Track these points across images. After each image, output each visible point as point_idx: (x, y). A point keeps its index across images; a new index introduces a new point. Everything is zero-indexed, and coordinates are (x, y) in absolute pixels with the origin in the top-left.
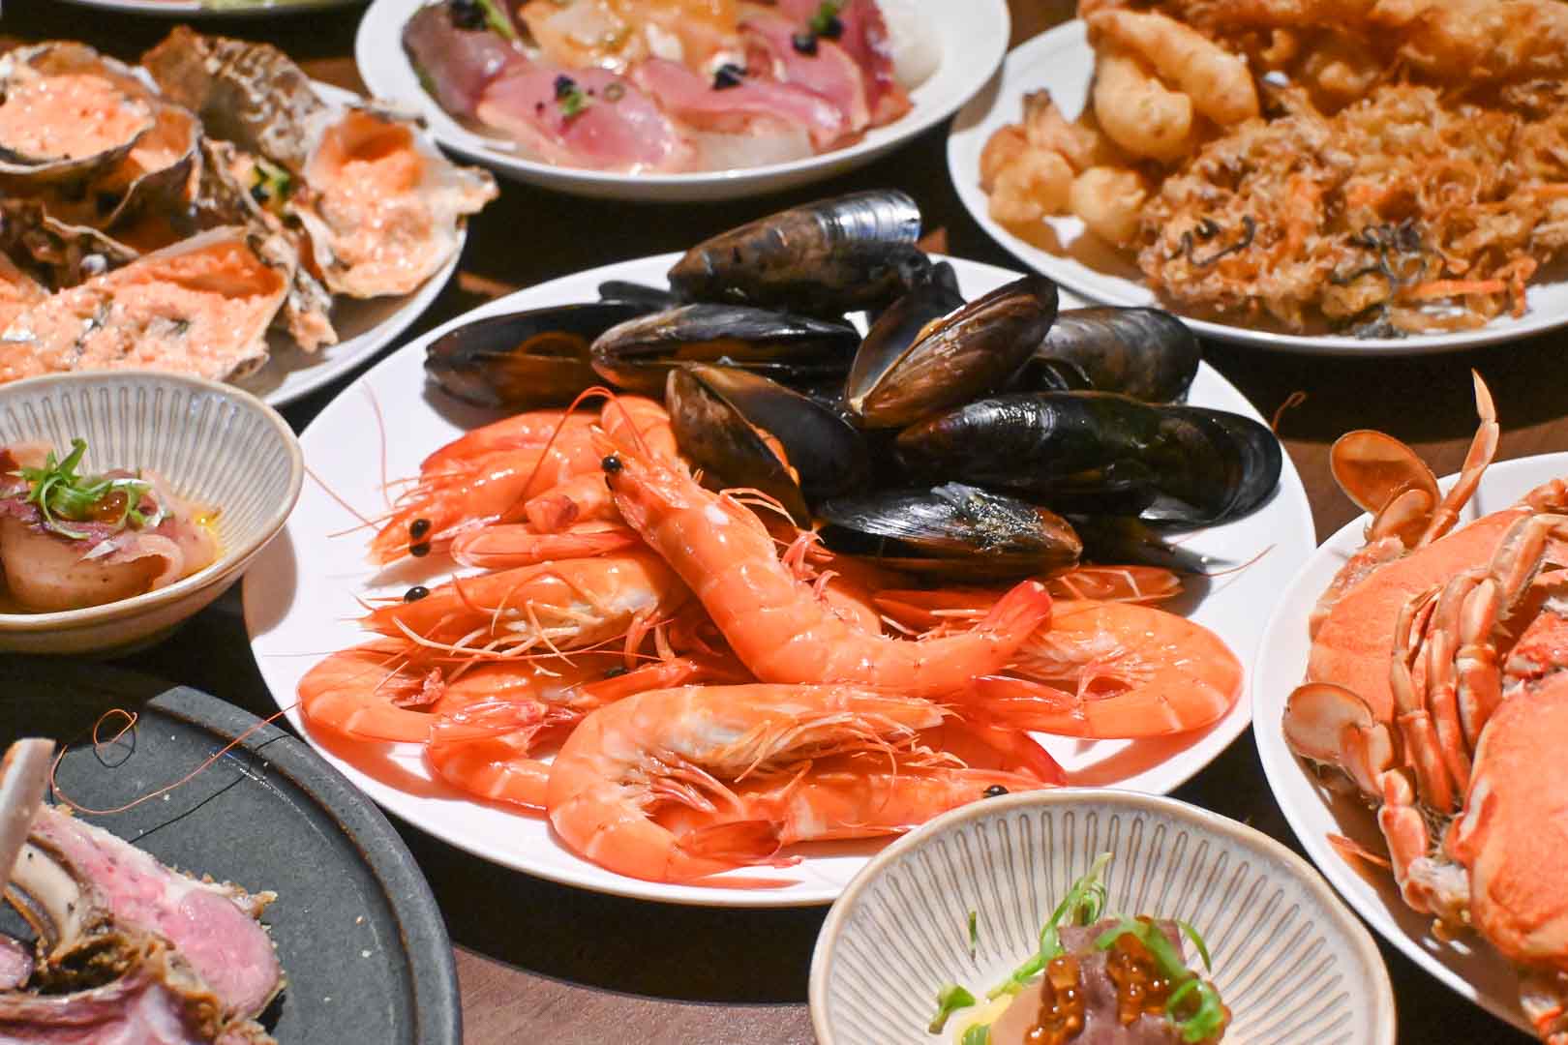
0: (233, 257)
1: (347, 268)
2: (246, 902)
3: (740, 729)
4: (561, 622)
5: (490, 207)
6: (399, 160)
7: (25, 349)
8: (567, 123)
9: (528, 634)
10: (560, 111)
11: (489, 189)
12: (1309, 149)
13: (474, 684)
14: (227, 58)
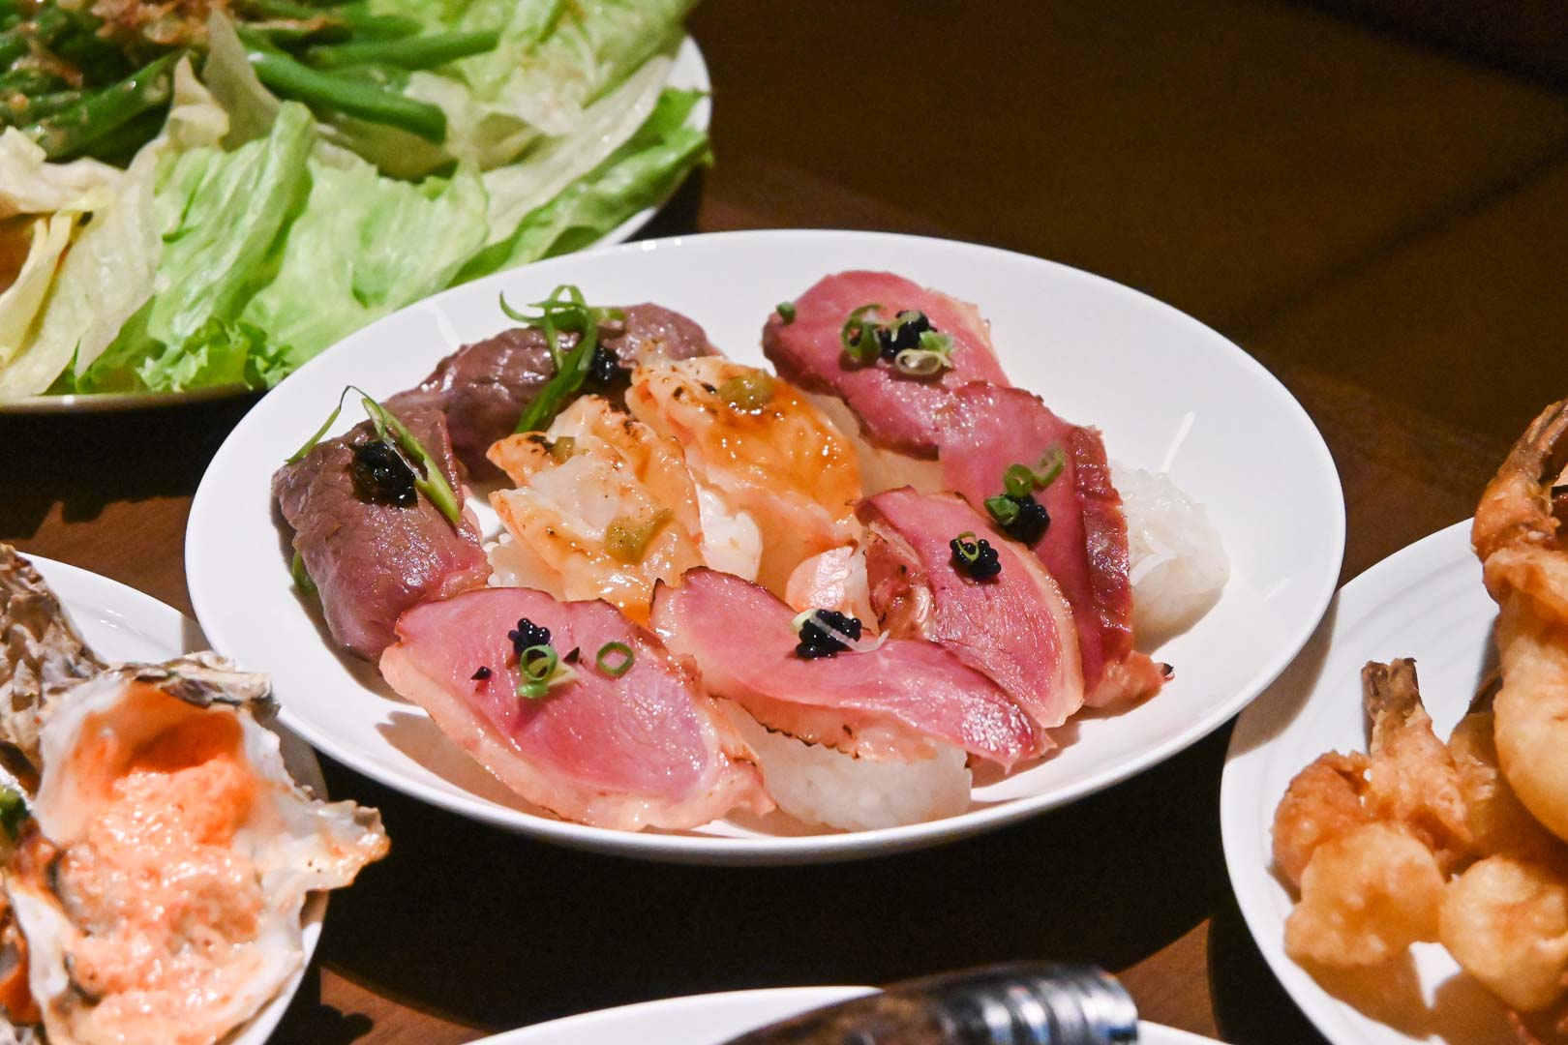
8: (529, 710)
10: (517, 687)
11: (373, 843)
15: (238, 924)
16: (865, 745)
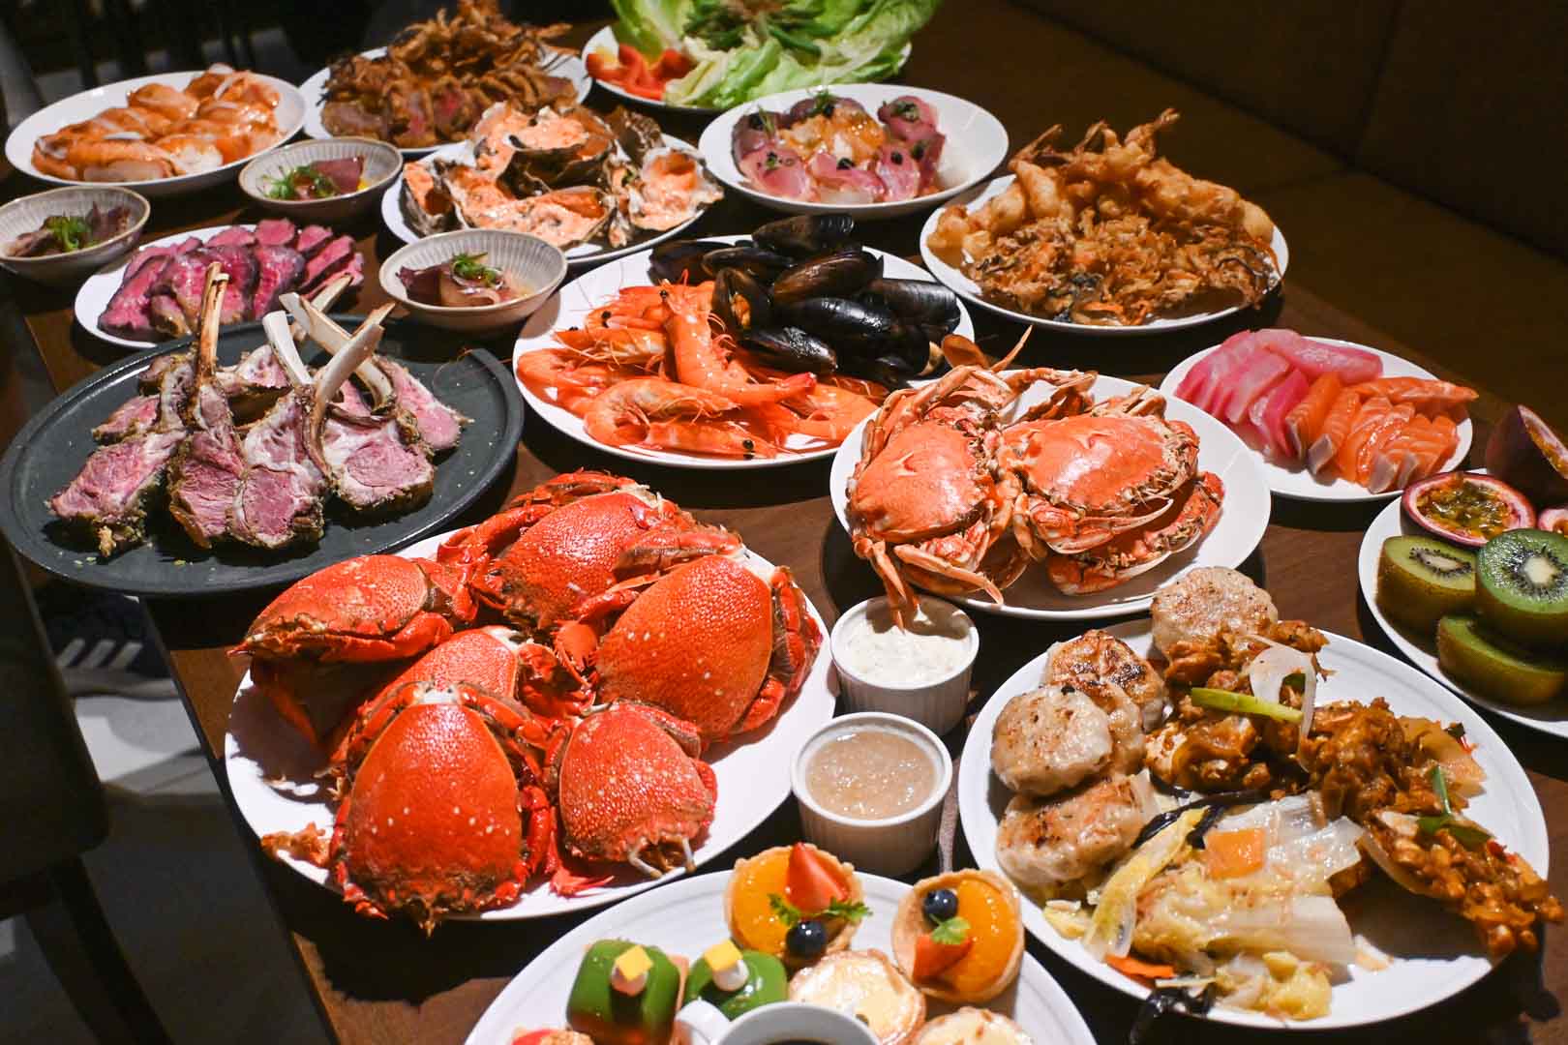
0: (588, 200)
1: (643, 216)
2: (458, 418)
3: (656, 396)
4: (623, 350)
5: (717, 203)
6: (688, 176)
7: (492, 220)
8: (768, 173)
9: (609, 353)
10: (765, 168)
11: (719, 195)
12: (1059, 232)
13: (585, 369)
14: (634, 121)
15: (682, 207)
16: (842, 189)
